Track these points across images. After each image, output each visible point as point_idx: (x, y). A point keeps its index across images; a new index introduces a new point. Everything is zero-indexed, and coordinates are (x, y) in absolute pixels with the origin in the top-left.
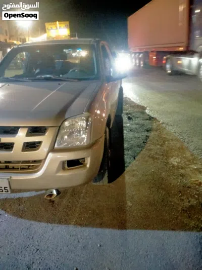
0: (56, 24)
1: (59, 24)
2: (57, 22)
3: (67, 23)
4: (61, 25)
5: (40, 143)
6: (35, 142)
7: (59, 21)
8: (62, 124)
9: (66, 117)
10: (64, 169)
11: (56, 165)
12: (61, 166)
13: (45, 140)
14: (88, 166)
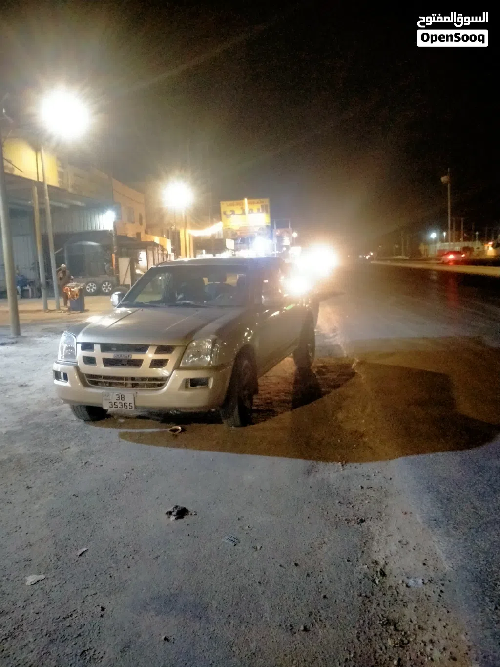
0: (243, 204)
1: (249, 203)
2: (246, 200)
3: (266, 201)
4: (252, 207)
5: (166, 361)
6: (162, 360)
7: (248, 199)
8: (189, 344)
9: (194, 338)
10: (187, 387)
11: (180, 382)
12: (184, 383)
13: (171, 358)
14: (211, 387)
